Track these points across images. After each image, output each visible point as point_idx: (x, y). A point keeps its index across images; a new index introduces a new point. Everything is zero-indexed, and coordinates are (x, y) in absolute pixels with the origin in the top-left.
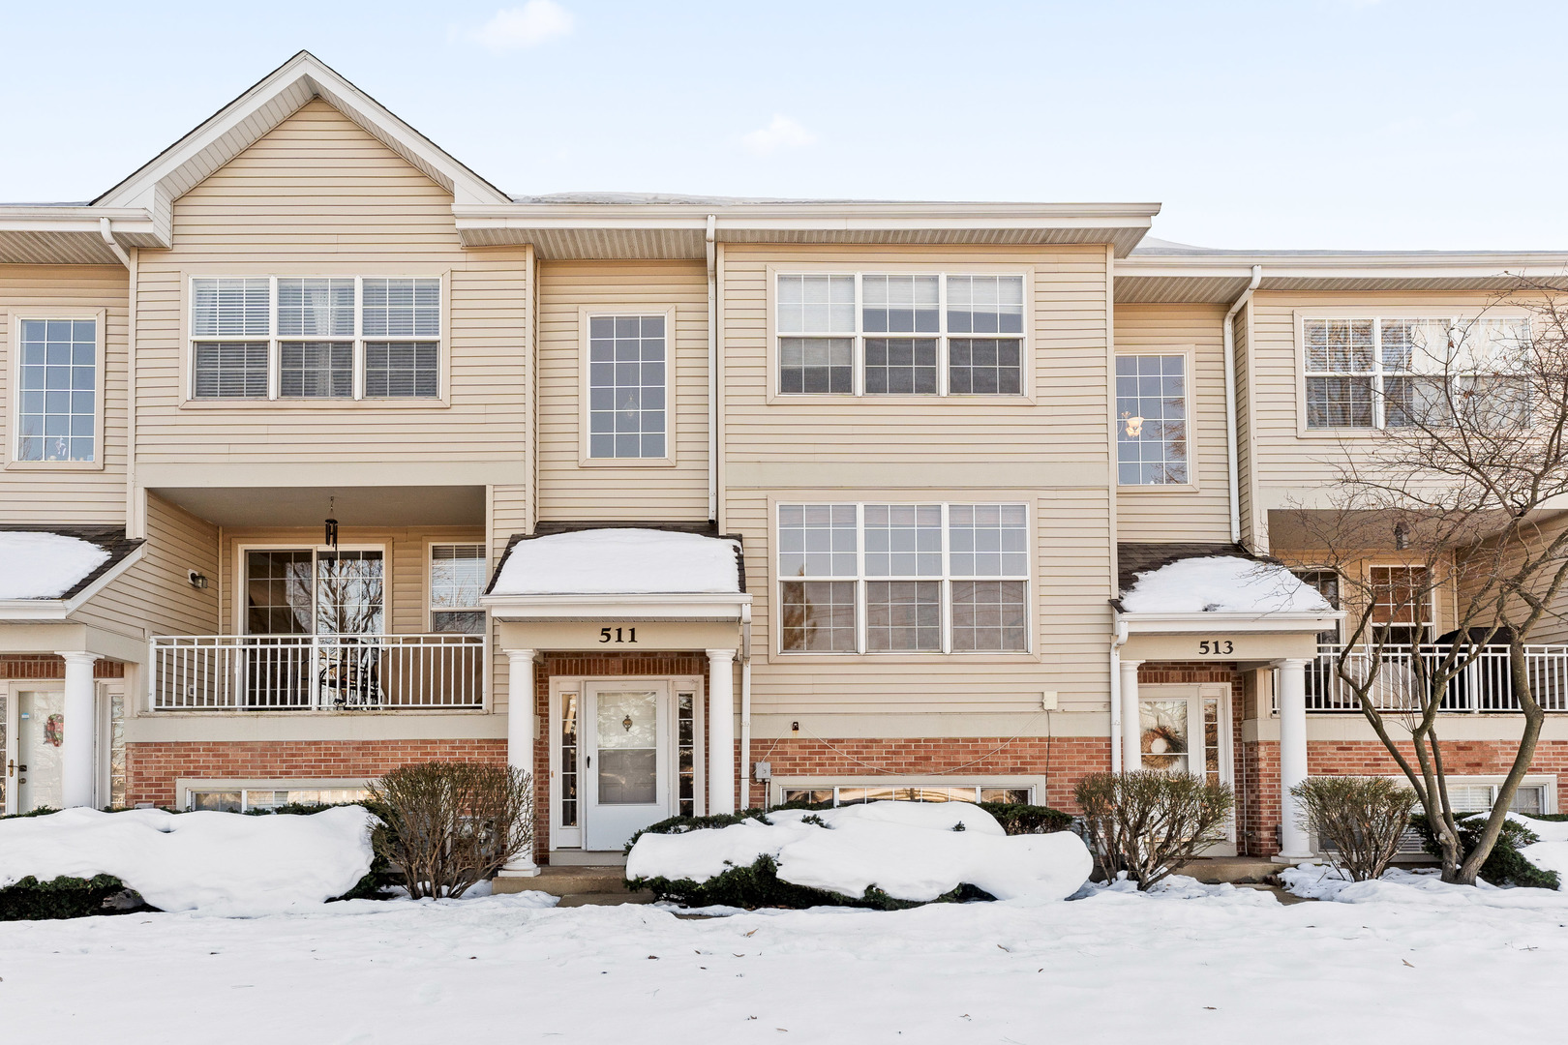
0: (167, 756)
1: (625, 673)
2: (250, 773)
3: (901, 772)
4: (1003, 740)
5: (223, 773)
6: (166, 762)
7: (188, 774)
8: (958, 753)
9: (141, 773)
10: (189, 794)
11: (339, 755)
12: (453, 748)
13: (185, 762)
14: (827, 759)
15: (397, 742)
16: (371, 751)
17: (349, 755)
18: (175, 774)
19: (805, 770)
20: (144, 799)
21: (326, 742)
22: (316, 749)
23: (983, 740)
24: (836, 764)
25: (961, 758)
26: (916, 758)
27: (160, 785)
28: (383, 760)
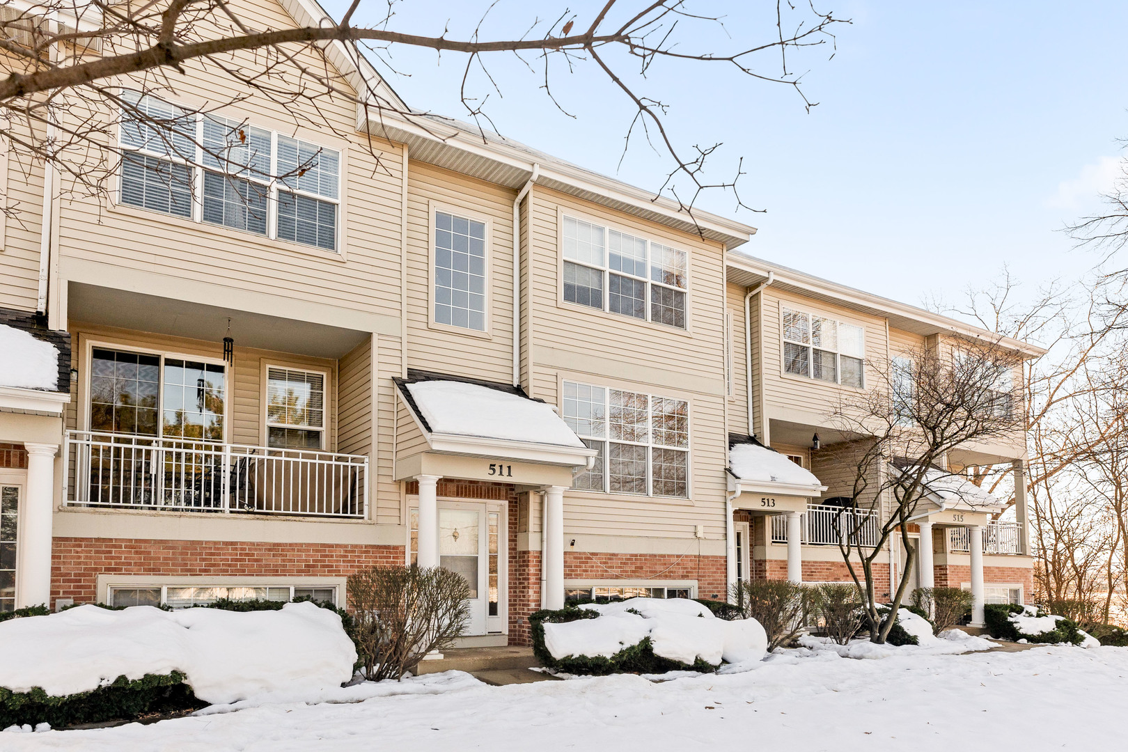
0: (86, 552)
1: (457, 495)
2: (171, 570)
3: (629, 577)
4: (678, 556)
5: (145, 570)
6: (86, 557)
7: (108, 570)
8: (656, 564)
9: (59, 569)
10: (109, 588)
11: (253, 555)
12: (346, 551)
13: (106, 558)
14: (590, 567)
15: (301, 545)
16: (280, 552)
17: (262, 555)
18: (96, 569)
19: (576, 575)
20: (61, 595)
21: (242, 543)
22: (233, 549)
23: (669, 556)
24: (594, 571)
25: (659, 568)
26: (636, 568)
27: (80, 581)
28: (290, 560)
